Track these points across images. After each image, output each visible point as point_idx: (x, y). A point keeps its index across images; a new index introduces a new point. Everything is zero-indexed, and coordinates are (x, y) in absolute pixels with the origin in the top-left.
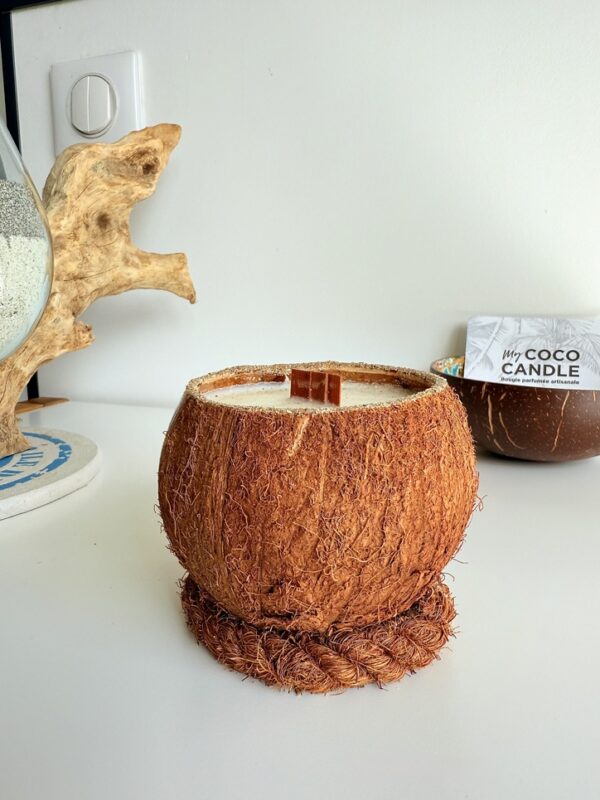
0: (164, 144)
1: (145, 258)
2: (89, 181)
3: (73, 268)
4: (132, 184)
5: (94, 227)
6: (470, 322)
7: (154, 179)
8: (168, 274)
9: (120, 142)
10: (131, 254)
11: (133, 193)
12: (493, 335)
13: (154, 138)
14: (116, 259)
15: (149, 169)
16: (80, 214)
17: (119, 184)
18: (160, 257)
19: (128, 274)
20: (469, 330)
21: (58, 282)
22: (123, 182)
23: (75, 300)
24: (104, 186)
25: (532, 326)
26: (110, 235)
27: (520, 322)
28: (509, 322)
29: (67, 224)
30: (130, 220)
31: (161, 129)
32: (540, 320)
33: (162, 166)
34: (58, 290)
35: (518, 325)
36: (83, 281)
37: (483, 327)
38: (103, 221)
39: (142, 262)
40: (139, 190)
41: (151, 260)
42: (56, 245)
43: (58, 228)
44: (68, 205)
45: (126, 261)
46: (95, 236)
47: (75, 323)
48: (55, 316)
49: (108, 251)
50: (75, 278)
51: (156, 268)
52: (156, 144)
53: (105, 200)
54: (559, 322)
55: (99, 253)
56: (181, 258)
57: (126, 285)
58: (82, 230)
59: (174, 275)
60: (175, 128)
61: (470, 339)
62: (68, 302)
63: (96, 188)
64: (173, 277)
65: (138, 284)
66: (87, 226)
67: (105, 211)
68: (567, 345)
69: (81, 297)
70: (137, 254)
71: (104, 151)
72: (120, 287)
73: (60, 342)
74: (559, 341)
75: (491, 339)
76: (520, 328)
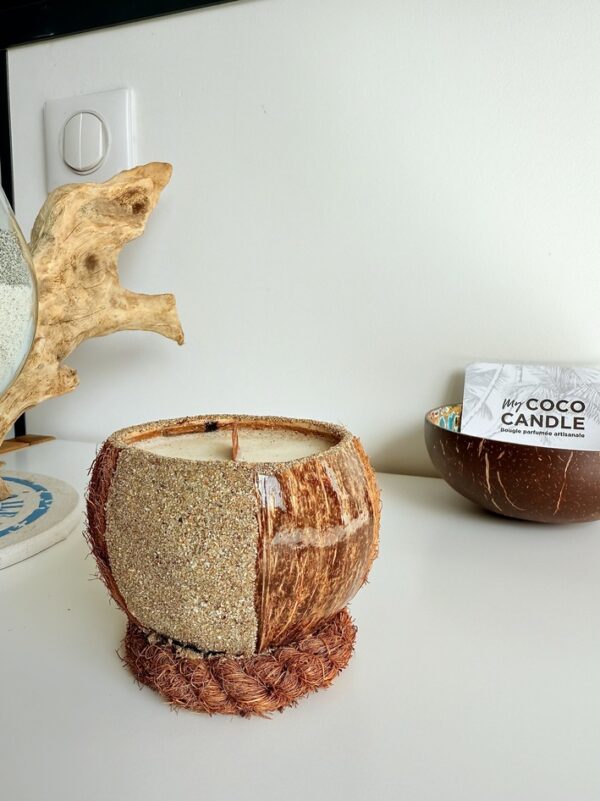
0: (154, 183)
1: (133, 299)
2: (77, 223)
3: (59, 311)
4: (121, 224)
5: (81, 268)
6: (468, 369)
7: (143, 219)
8: (156, 315)
9: (110, 182)
10: (119, 296)
11: (121, 234)
12: (493, 383)
13: (144, 177)
14: (103, 300)
15: (139, 208)
16: (68, 256)
17: (107, 225)
18: (148, 298)
19: (116, 316)
20: (467, 374)
21: (43, 327)
22: (112, 223)
23: (60, 344)
24: (93, 227)
25: (534, 374)
26: (98, 277)
27: (521, 369)
28: (510, 369)
29: (54, 267)
30: (118, 261)
31: (151, 168)
32: (542, 368)
33: (152, 205)
34: (42, 335)
35: (519, 372)
36: (69, 325)
37: (482, 374)
38: (91, 262)
39: (130, 304)
40: (127, 230)
41: (139, 301)
42: (41, 290)
43: (45, 271)
44: (55, 248)
45: (114, 303)
46: (82, 278)
47: (59, 368)
48: (39, 362)
49: (95, 292)
50: (61, 321)
51: (144, 310)
52: (146, 183)
53: (93, 242)
54: (563, 371)
55: (86, 294)
56: (170, 299)
57: (112, 327)
58: (70, 272)
59: (162, 317)
60: (166, 166)
61: (468, 386)
62: (53, 347)
63: (85, 229)
64: (161, 319)
65: (125, 325)
66: (75, 268)
67: (93, 252)
68: (572, 394)
69: (67, 341)
70: (125, 295)
71: (93, 192)
72: (107, 329)
73: (43, 388)
74: (563, 390)
75: (490, 388)
76: (521, 376)
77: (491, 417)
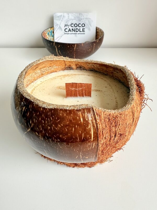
6: (54, 15)
12: (61, 19)
20: (54, 18)
25: (72, 16)
27: (69, 14)
28: (66, 14)
32: (74, 14)
35: (68, 15)
37: (58, 17)
54: (79, 14)
61: (55, 21)
68: (82, 22)
74: (80, 20)
75: (61, 21)
76: (69, 16)
77: (62, 30)
